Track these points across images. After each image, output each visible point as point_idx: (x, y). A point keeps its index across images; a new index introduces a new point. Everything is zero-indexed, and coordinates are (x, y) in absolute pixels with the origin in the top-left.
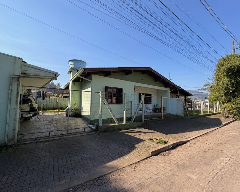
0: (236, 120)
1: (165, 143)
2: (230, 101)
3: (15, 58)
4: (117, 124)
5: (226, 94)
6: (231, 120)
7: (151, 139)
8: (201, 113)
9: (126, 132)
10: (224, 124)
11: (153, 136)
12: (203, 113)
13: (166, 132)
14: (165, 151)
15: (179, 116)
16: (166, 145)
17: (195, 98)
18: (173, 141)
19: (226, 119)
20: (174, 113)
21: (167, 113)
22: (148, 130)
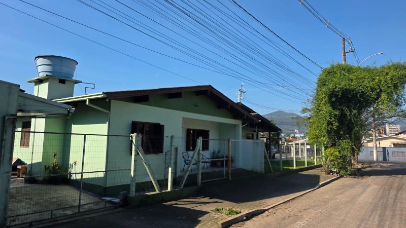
0: (342, 177)
1: (237, 213)
2: (334, 145)
3: (11, 85)
4: (157, 192)
5: (329, 132)
6: (335, 176)
7: (218, 210)
8: (293, 166)
9: (175, 204)
10: (320, 184)
11: (219, 206)
12: (296, 166)
13: (237, 200)
14: (238, 222)
15: (256, 173)
16: (239, 215)
17: (291, 129)
18: (247, 210)
19: (329, 175)
20: (249, 168)
21: (237, 167)
22: (210, 199)
